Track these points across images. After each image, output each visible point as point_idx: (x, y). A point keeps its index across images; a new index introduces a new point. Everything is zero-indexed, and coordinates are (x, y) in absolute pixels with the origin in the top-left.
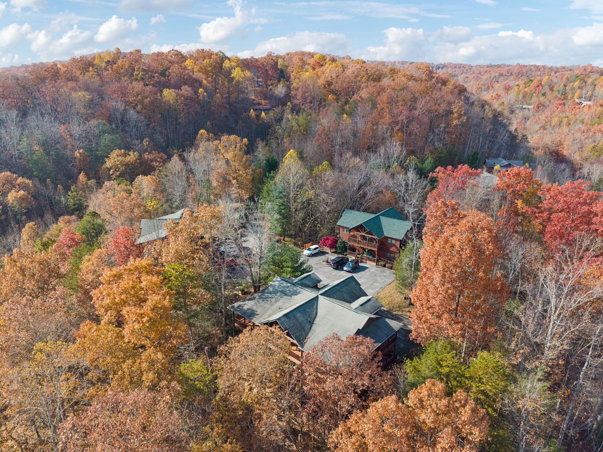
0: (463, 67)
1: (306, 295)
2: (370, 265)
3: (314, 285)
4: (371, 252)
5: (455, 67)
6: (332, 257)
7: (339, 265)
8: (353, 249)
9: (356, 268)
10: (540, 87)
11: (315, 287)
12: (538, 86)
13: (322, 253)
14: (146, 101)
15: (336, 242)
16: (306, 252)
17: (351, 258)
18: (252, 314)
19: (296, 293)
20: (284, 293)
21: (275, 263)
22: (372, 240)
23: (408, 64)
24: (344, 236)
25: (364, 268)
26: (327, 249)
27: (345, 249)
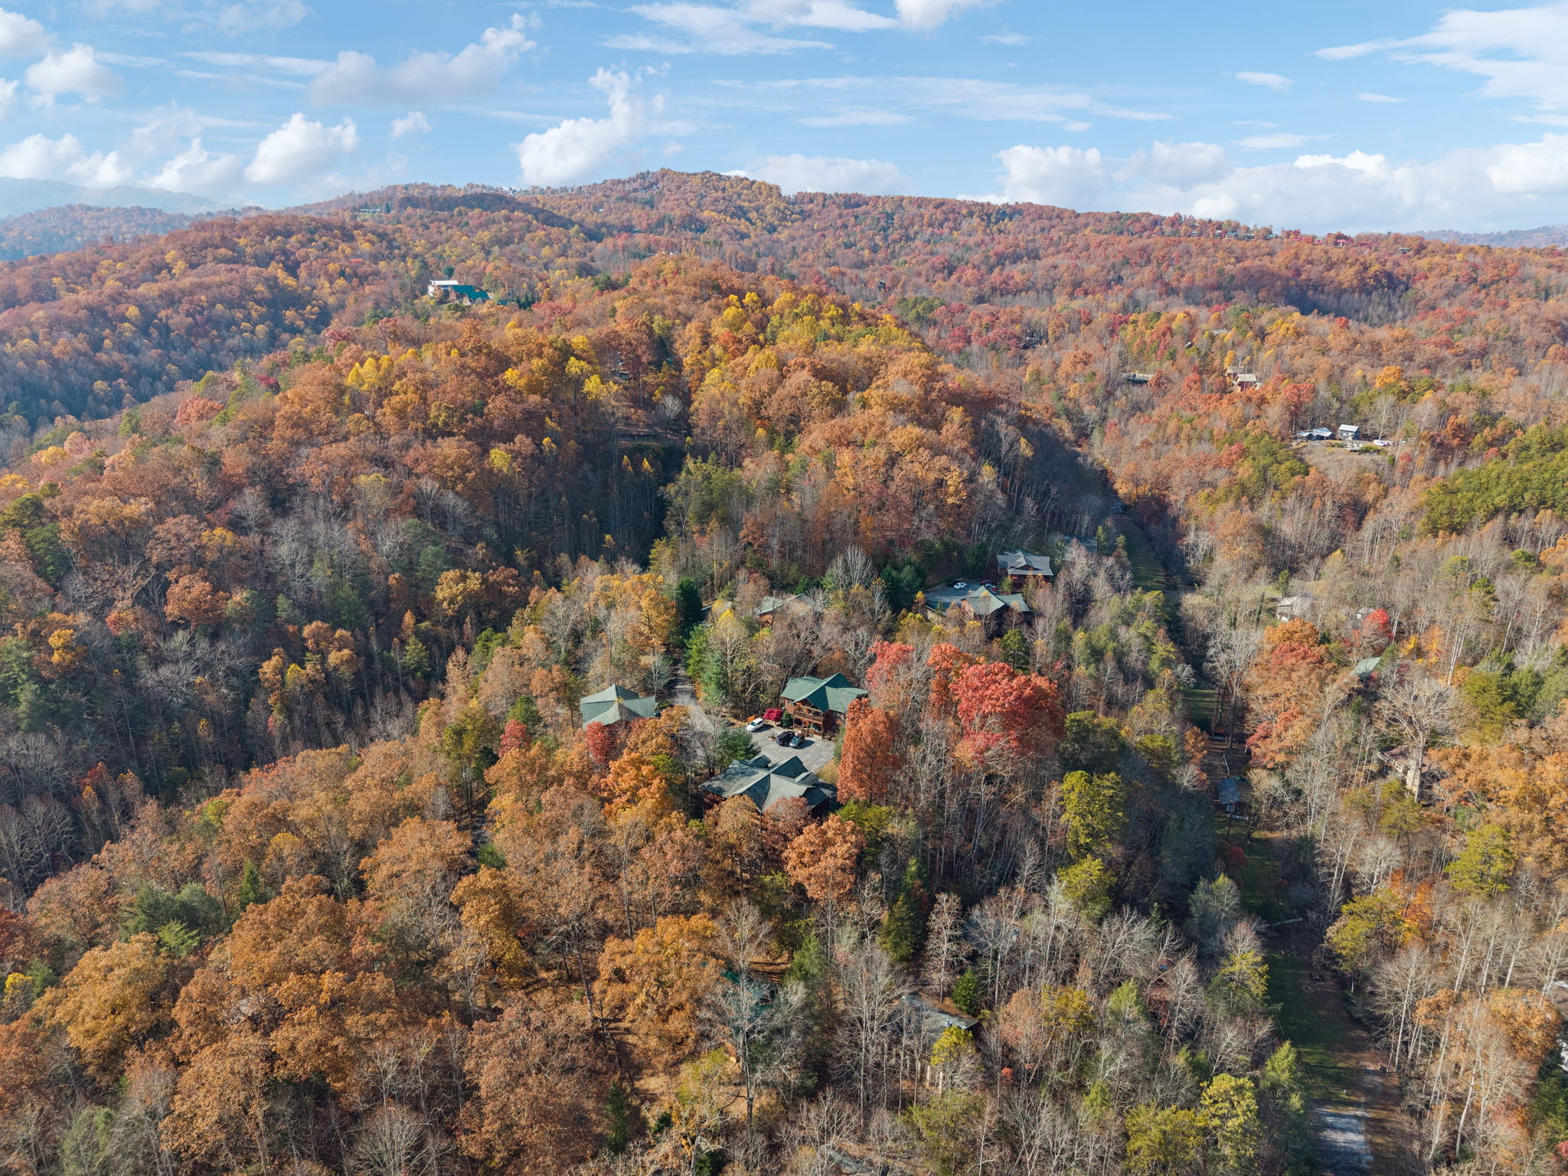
0: (1058, 216)
1: (761, 774)
2: (816, 738)
3: (764, 764)
4: (817, 726)
5: (1040, 217)
6: (779, 731)
7: (785, 741)
8: (799, 722)
9: (803, 744)
10: (1168, 337)
11: (766, 767)
12: (1164, 334)
13: (767, 727)
14: (470, 475)
15: (781, 714)
16: (750, 728)
17: (798, 732)
18: (720, 791)
19: (754, 773)
20: (743, 773)
21: (729, 747)
22: (817, 714)
23: (930, 208)
24: (789, 709)
25: (811, 743)
26: (773, 723)
27: (790, 722)
